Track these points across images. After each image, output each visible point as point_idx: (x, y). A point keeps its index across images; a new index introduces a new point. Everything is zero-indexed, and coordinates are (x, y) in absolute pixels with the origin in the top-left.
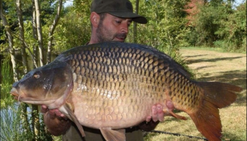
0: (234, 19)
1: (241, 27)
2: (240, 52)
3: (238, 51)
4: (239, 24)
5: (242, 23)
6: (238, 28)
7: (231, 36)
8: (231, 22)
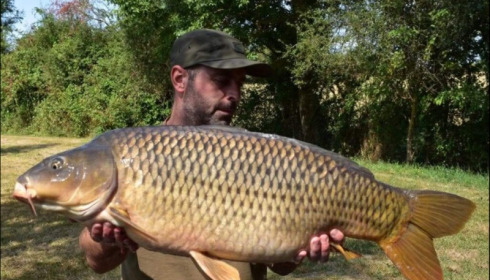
0: (15, 64)
1: (29, 82)
2: (29, 134)
3: (25, 130)
4: (25, 74)
5: (32, 72)
6: (23, 83)
7: (9, 99)
8: (8, 70)
